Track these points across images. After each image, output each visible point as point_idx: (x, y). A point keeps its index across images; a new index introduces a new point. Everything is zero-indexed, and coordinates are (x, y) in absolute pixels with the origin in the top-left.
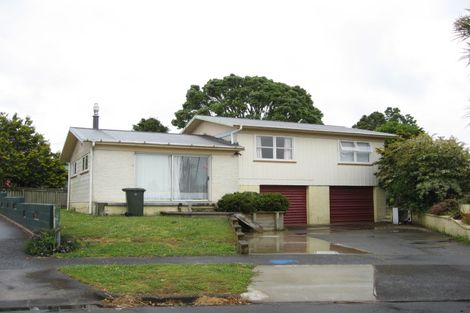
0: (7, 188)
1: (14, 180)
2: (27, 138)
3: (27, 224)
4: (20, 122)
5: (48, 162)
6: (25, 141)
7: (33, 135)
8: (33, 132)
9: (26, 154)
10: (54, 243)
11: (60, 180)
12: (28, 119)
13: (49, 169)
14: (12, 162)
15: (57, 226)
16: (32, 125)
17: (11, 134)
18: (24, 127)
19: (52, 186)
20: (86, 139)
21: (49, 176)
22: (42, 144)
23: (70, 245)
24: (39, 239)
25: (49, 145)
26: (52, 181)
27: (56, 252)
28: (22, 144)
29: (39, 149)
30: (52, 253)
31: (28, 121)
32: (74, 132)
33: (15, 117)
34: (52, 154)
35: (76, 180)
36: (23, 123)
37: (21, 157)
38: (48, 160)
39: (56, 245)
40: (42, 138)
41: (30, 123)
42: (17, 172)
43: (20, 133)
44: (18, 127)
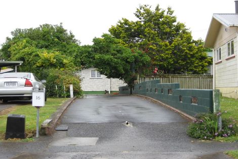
0: (155, 75)
1: (161, 68)
2: (170, 28)
3: (184, 108)
4: (163, 13)
5: (190, 49)
6: (168, 30)
7: (175, 24)
8: (175, 21)
9: (170, 43)
10: (216, 127)
11: (203, 66)
12: (169, 9)
13: (193, 56)
14: (158, 51)
15: (217, 110)
16: (173, 15)
17: (155, 24)
18: (167, 18)
19: (195, 72)
20: (231, 24)
21: (192, 63)
22: (184, 32)
23: (231, 129)
24: (201, 123)
25: (190, 33)
26: (195, 67)
27: (218, 135)
28: (166, 33)
29: (182, 38)
30: (214, 137)
31: (170, 11)
32: (219, 18)
33: (157, 9)
34: (194, 42)
35: (221, 66)
36: (165, 14)
37: (166, 46)
38: (190, 47)
39: (218, 129)
40: (184, 26)
41: (172, 13)
42: (163, 59)
43: (164, 23)
44: (161, 18)
